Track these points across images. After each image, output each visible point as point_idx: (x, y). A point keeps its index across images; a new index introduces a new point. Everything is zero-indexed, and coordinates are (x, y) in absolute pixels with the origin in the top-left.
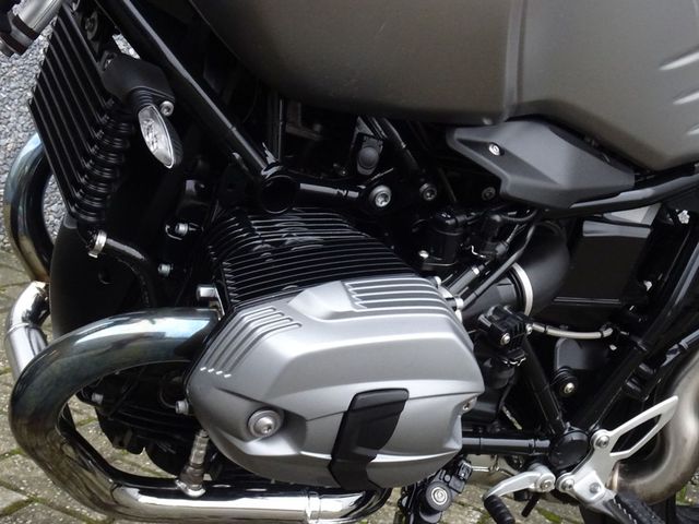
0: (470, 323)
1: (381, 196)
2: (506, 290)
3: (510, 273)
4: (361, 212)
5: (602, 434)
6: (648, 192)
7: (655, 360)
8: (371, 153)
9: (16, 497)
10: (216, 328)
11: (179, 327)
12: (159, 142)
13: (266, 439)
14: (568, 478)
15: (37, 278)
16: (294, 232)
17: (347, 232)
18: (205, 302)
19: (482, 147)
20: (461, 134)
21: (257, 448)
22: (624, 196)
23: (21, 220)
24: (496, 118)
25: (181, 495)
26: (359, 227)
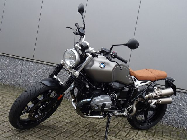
0: (111, 99)
1: (104, 89)
2: (114, 96)
3: (115, 94)
4: (102, 90)
5: (126, 109)
6: (127, 87)
7: (130, 102)
8: (102, 85)
9: (70, 121)
10: (92, 100)
11: (89, 100)
12: (87, 86)
13: (96, 107)
14: (123, 114)
15: (73, 98)
16: (97, 92)
17: (101, 92)
18: (90, 98)
19: (111, 84)
20: (110, 83)
21: (95, 108)
22: (125, 87)
23: (72, 94)
24: (112, 82)
25: (89, 116)
26: (102, 91)
